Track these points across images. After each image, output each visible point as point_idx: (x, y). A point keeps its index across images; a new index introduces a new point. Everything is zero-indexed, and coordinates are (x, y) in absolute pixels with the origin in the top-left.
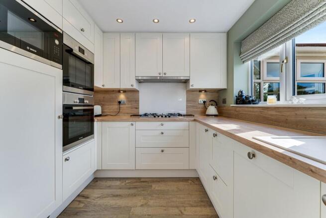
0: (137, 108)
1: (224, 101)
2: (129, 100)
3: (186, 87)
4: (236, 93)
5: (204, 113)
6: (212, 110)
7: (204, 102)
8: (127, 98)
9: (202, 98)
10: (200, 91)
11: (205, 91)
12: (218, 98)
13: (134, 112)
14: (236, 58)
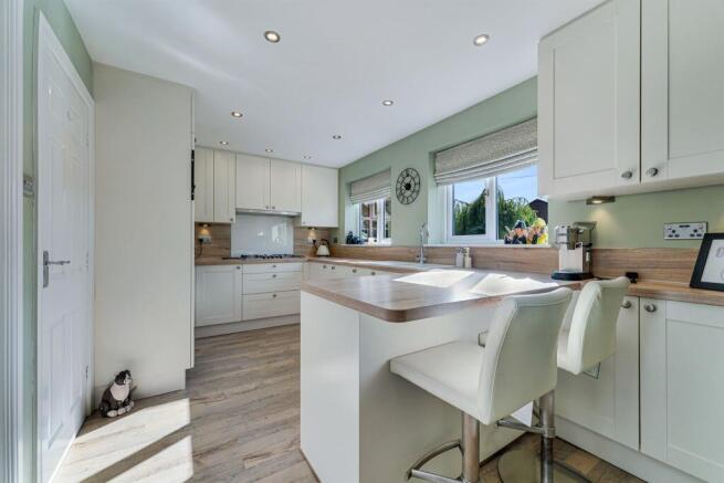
0: (229, 248)
1: (336, 241)
2: (215, 237)
3: (294, 223)
4: (347, 234)
5: (315, 254)
6: (323, 250)
7: (314, 241)
8: (212, 234)
9: (312, 236)
10: (310, 228)
11: (316, 228)
12: (328, 237)
13: (225, 252)
14: (347, 200)
